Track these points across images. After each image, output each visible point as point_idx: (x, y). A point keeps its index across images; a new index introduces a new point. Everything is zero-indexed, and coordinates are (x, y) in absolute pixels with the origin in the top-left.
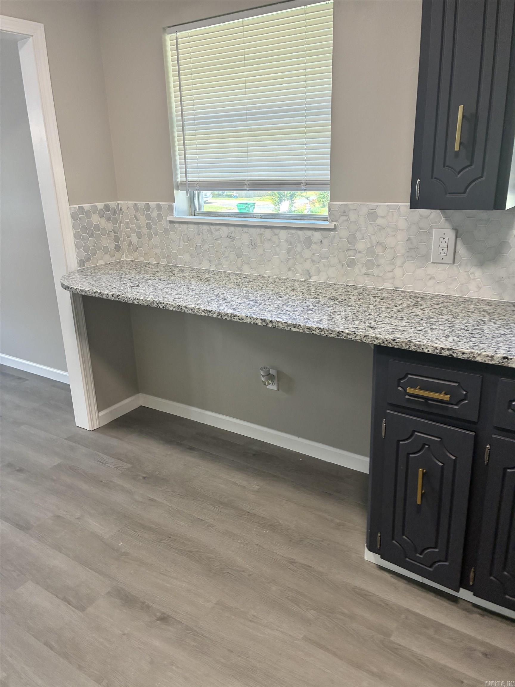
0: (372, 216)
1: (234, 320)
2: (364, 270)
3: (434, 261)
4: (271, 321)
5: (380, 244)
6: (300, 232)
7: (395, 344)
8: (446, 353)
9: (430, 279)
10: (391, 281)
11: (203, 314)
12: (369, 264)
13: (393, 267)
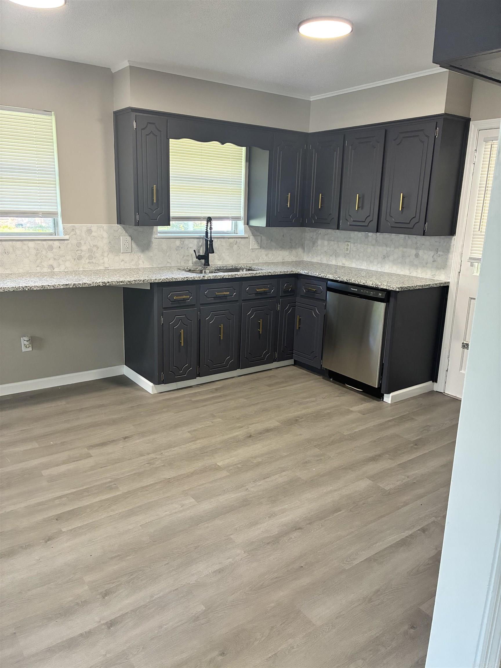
0: (89, 231)
1: (85, 286)
2: (87, 261)
3: (123, 252)
4: (108, 282)
5: (95, 246)
6: (44, 242)
7: (167, 280)
8: (185, 279)
9: (122, 261)
10: (102, 265)
11: (62, 287)
12: (90, 257)
13: (103, 257)
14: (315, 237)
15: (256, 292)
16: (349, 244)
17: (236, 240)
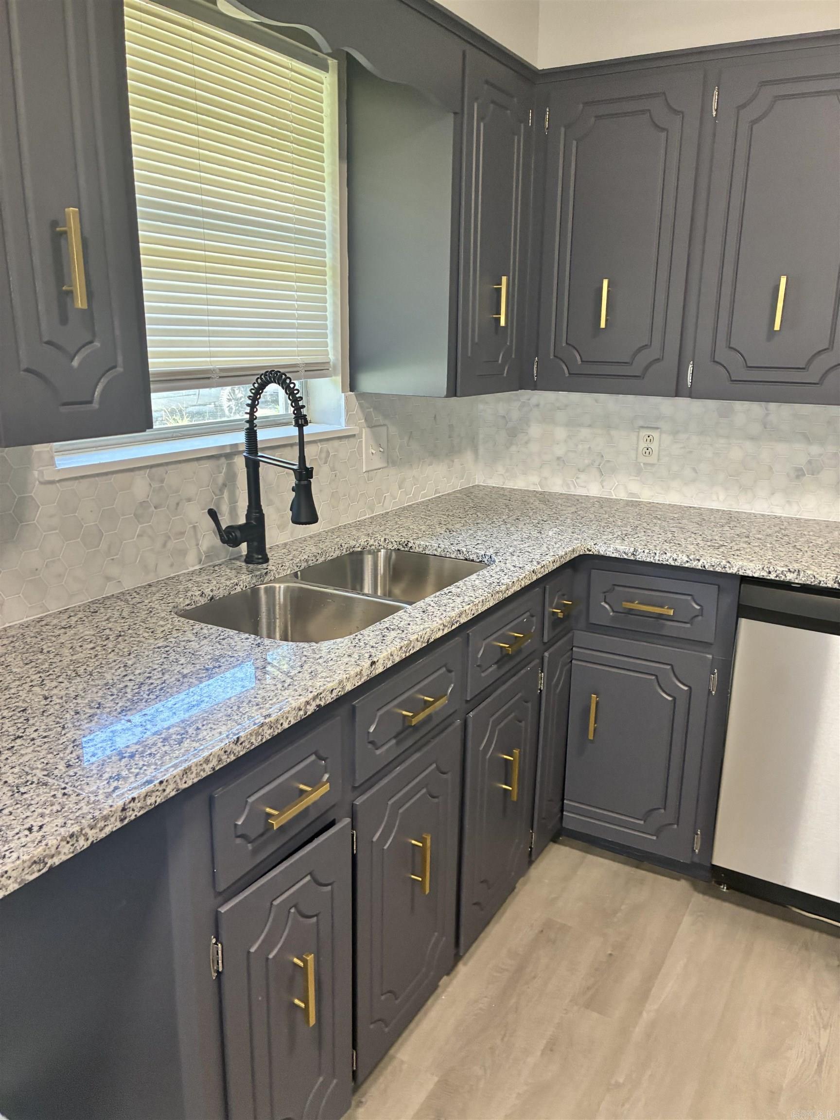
14: (515, 415)
16: (655, 434)
17: (325, 445)
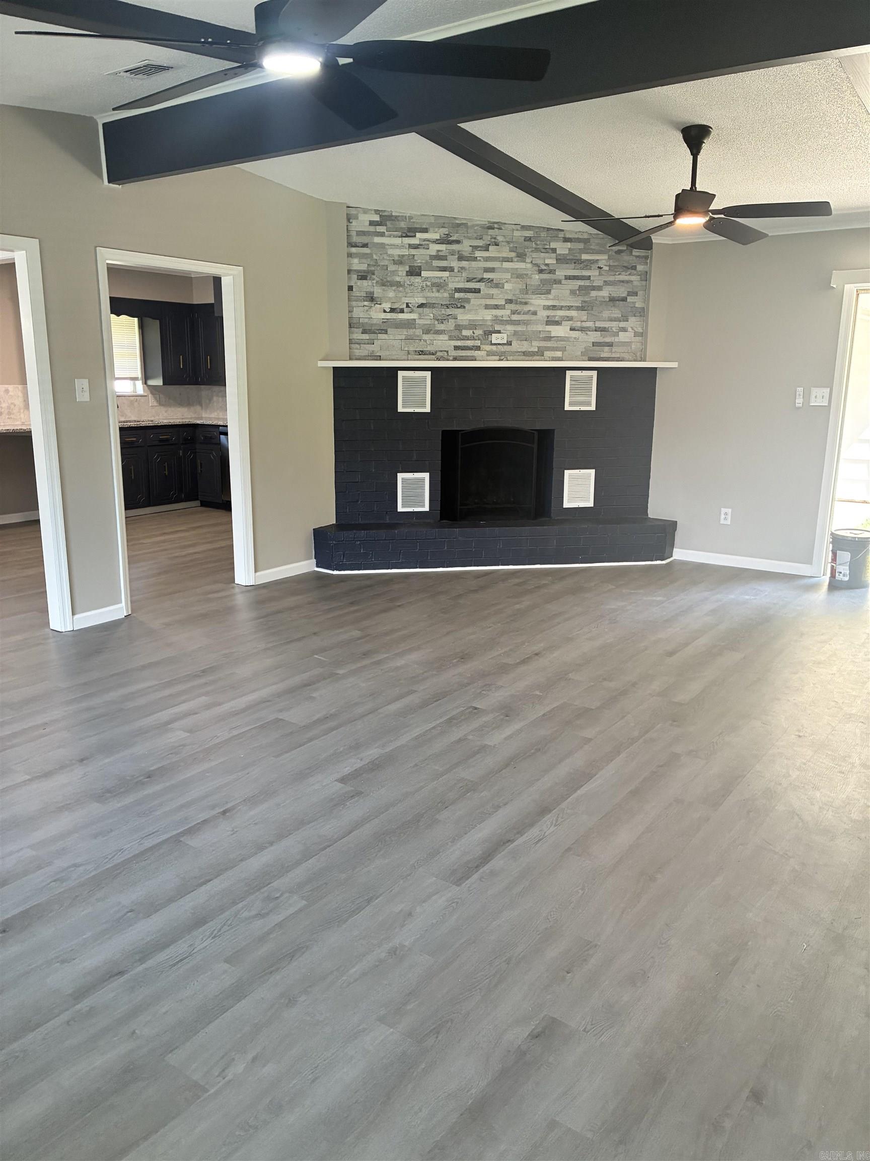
15: (159, 439)
17: (136, 398)
